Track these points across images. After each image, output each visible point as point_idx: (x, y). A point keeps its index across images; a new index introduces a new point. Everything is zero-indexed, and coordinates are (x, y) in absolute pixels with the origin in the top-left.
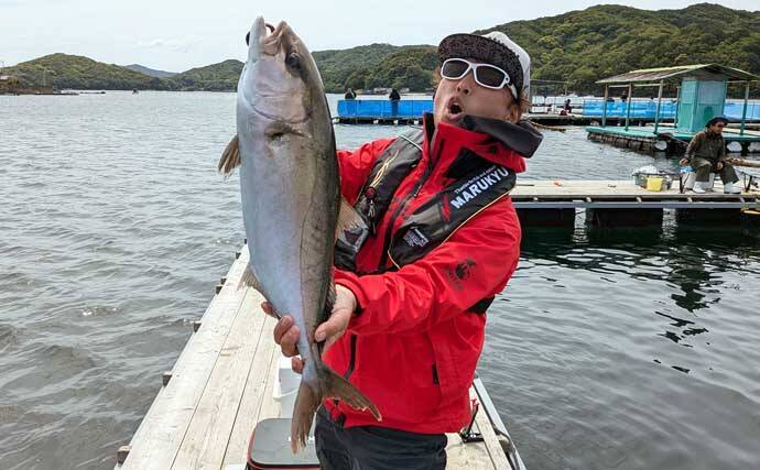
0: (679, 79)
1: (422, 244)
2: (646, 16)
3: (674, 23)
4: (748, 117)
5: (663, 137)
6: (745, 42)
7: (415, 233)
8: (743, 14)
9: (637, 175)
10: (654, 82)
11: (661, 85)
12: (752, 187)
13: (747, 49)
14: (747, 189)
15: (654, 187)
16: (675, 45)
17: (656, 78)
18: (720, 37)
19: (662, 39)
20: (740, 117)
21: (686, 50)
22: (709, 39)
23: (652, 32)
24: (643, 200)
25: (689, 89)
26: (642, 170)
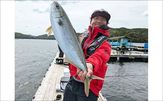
0: (120, 39)
1: (94, 50)
2: (114, 29)
3: (118, 30)
4: (131, 45)
5: (118, 48)
6: (129, 34)
7: (92, 48)
8: (129, 29)
9: (113, 52)
10: (117, 39)
11: (118, 39)
12: (131, 54)
13: (129, 35)
14: (130, 54)
15: (116, 54)
16: (118, 34)
17: (117, 38)
18: (125, 33)
19: (116, 33)
20: (130, 45)
21: (120, 35)
22: (123, 33)
23: (115, 32)
24: (114, 56)
25: (122, 40)
26: (114, 51)
